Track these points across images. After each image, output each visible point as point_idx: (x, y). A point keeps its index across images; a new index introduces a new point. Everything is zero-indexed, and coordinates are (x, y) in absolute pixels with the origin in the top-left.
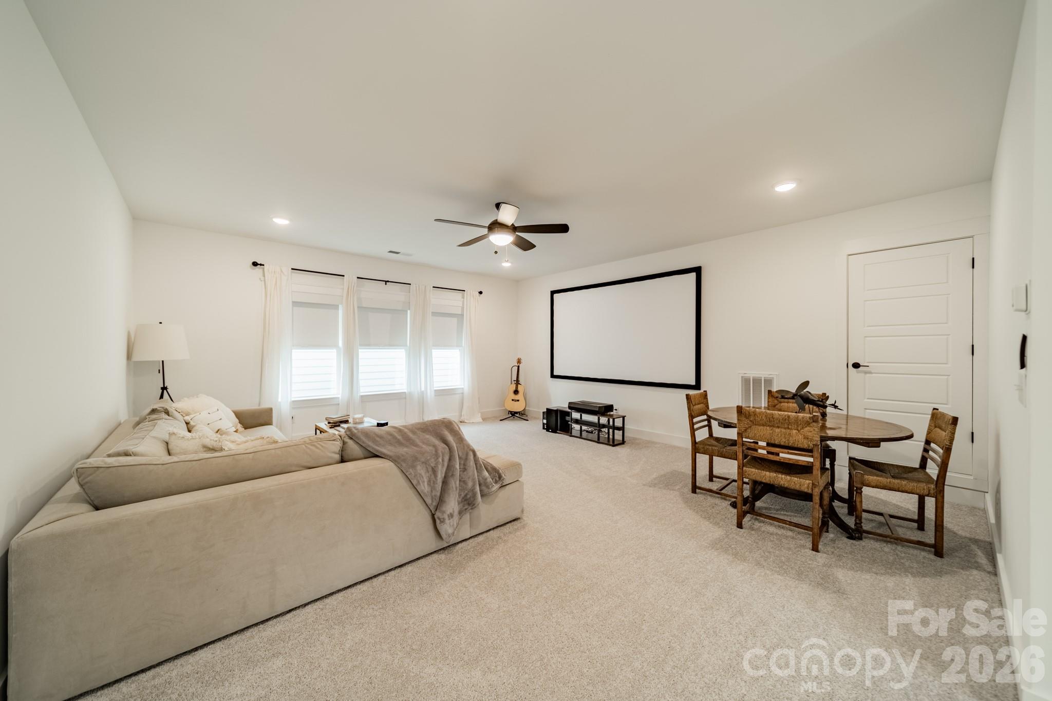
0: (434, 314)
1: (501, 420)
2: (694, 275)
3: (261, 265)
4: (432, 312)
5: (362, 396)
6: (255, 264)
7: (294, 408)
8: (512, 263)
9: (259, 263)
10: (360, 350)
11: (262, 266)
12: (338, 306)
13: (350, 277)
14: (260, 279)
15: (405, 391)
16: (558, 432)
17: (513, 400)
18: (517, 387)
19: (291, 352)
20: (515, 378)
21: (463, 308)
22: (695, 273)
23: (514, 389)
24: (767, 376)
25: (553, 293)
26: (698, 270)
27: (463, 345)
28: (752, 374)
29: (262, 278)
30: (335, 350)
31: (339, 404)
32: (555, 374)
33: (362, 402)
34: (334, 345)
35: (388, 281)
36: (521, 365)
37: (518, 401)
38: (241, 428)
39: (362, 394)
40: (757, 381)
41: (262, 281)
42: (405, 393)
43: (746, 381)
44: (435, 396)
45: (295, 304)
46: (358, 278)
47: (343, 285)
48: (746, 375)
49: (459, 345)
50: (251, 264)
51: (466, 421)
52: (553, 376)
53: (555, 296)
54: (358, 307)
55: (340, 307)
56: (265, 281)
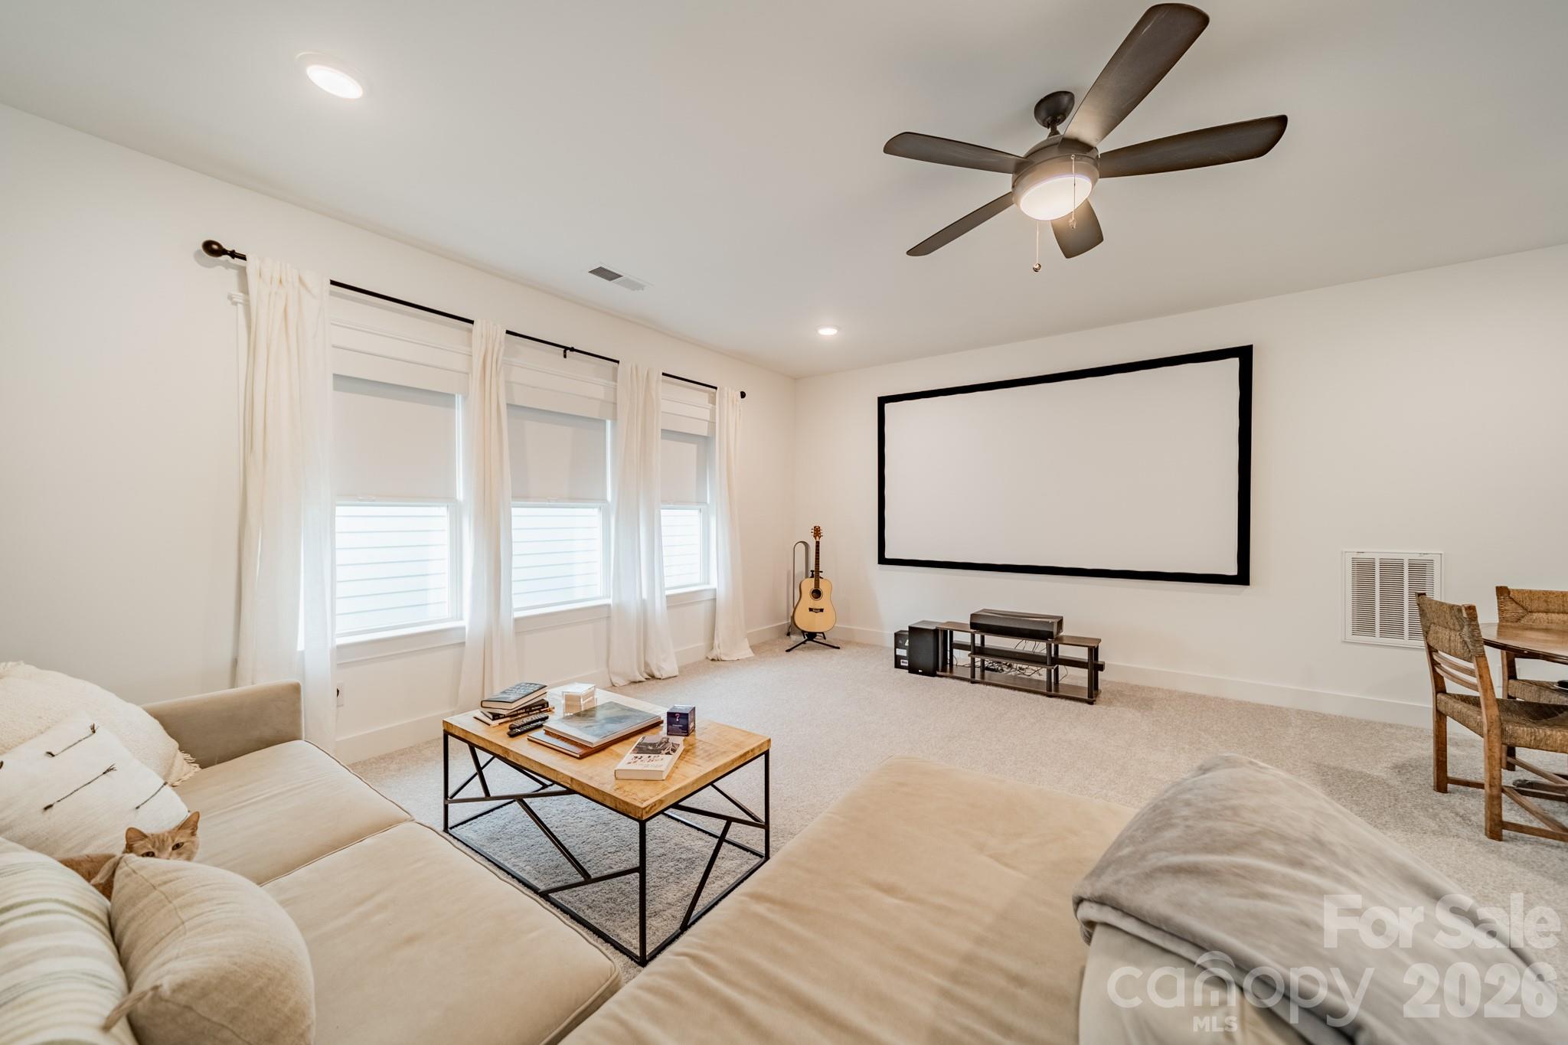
0: (667, 433)
1: (788, 651)
2: (1234, 363)
3: (233, 254)
4: (662, 430)
5: (516, 620)
6: (212, 249)
7: (341, 666)
8: (839, 328)
9: (229, 248)
10: (514, 511)
11: (237, 261)
12: (454, 396)
13: (488, 329)
14: (230, 298)
15: (609, 601)
16: (938, 673)
17: (811, 610)
18: (817, 584)
19: (333, 516)
20: (812, 567)
21: (712, 423)
22: (1238, 359)
23: (813, 587)
24: (1417, 557)
25: (883, 401)
26: (1244, 355)
27: (708, 502)
28: (1378, 551)
29: (239, 297)
30: (443, 511)
31: (463, 644)
32: (888, 555)
33: (516, 633)
34: (446, 497)
35: (572, 349)
36: (821, 540)
37: (822, 610)
38: (186, 767)
39: (517, 615)
40: (1392, 568)
41: (235, 303)
42: (608, 606)
43: (1363, 569)
44: (668, 607)
45: (342, 381)
46: (508, 332)
47: (470, 345)
48: (1361, 556)
49: (700, 502)
50: (200, 247)
51: (724, 658)
52: (883, 560)
53: (888, 406)
54: (509, 405)
55: (459, 399)
56: (247, 305)
